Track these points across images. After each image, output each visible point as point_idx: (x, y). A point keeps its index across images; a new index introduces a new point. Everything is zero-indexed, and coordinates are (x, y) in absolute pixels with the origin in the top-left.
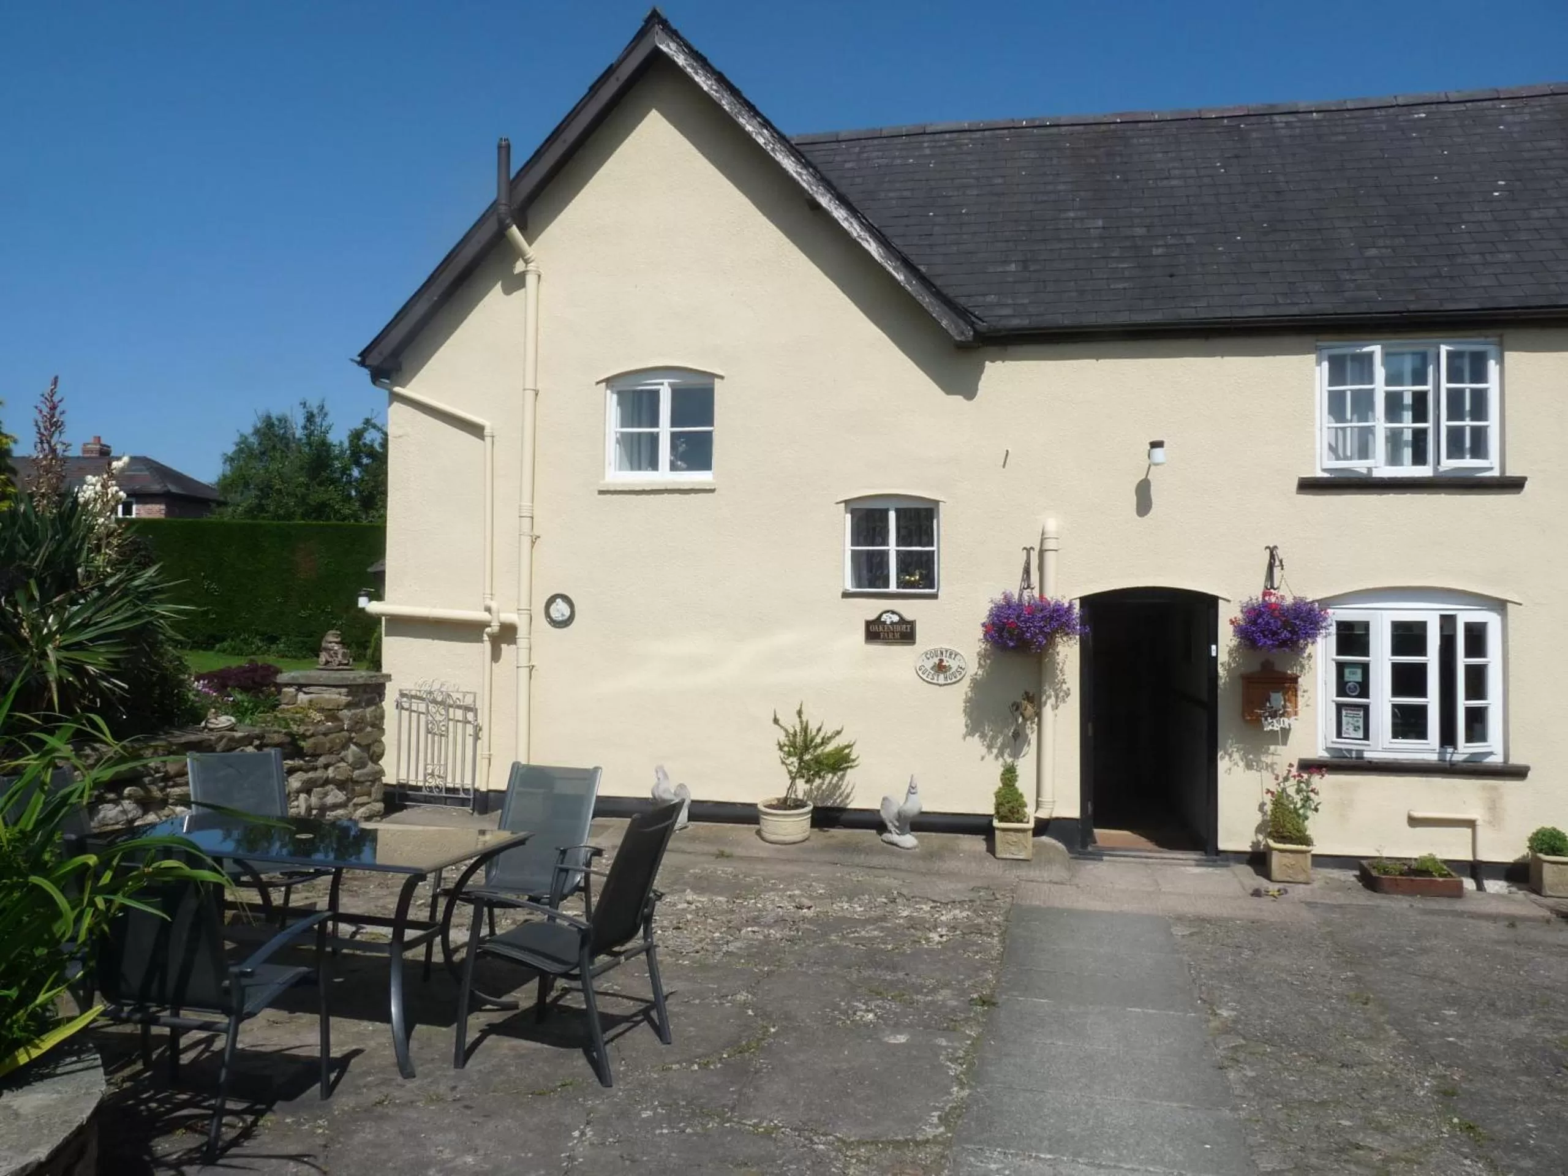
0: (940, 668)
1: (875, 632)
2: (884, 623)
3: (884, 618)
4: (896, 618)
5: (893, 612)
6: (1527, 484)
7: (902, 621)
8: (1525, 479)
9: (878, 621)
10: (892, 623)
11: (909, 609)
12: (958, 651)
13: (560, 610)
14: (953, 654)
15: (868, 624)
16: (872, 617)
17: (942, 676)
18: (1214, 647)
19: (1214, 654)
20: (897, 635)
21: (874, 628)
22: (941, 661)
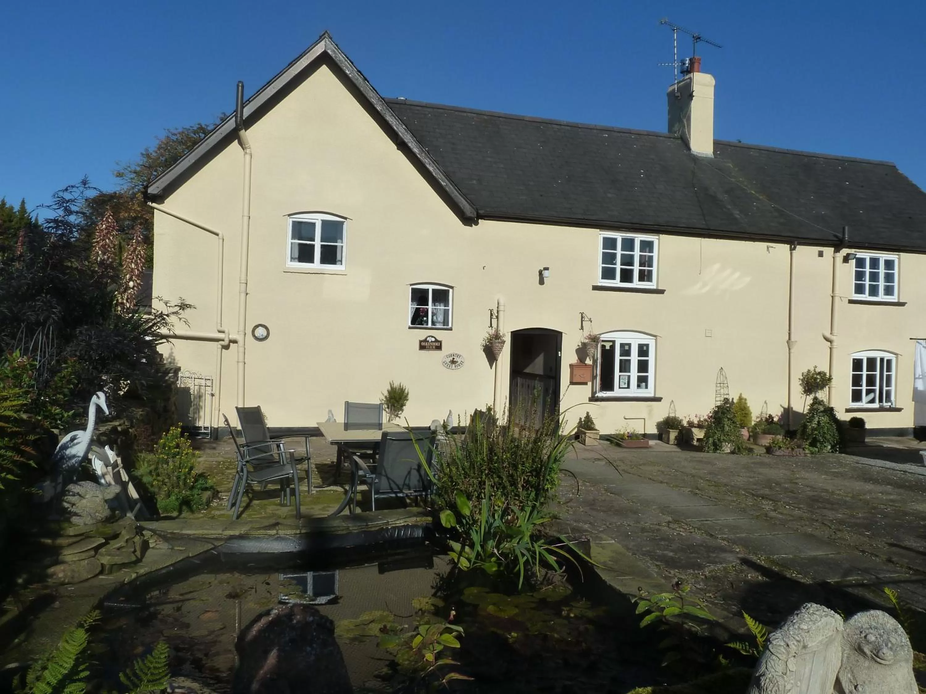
0: (453, 362)
1: (423, 346)
2: (428, 341)
3: (428, 339)
4: (433, 339)
5: (432, 337)
6: (665, 292)
7: (436, 341)
8: (665, 290)
9: (425, 340)
10: (432, 342)
11: (439, 335)
12: (461, 354)
13: (260, 332)
14: (459, 356)
15: (421, 342)
16: (423, 338)
17: (454, 365)
18: (559, 353)
19: (560, 355)
20: (434, 347)
21: (423, 344)
22: (454, 359)
